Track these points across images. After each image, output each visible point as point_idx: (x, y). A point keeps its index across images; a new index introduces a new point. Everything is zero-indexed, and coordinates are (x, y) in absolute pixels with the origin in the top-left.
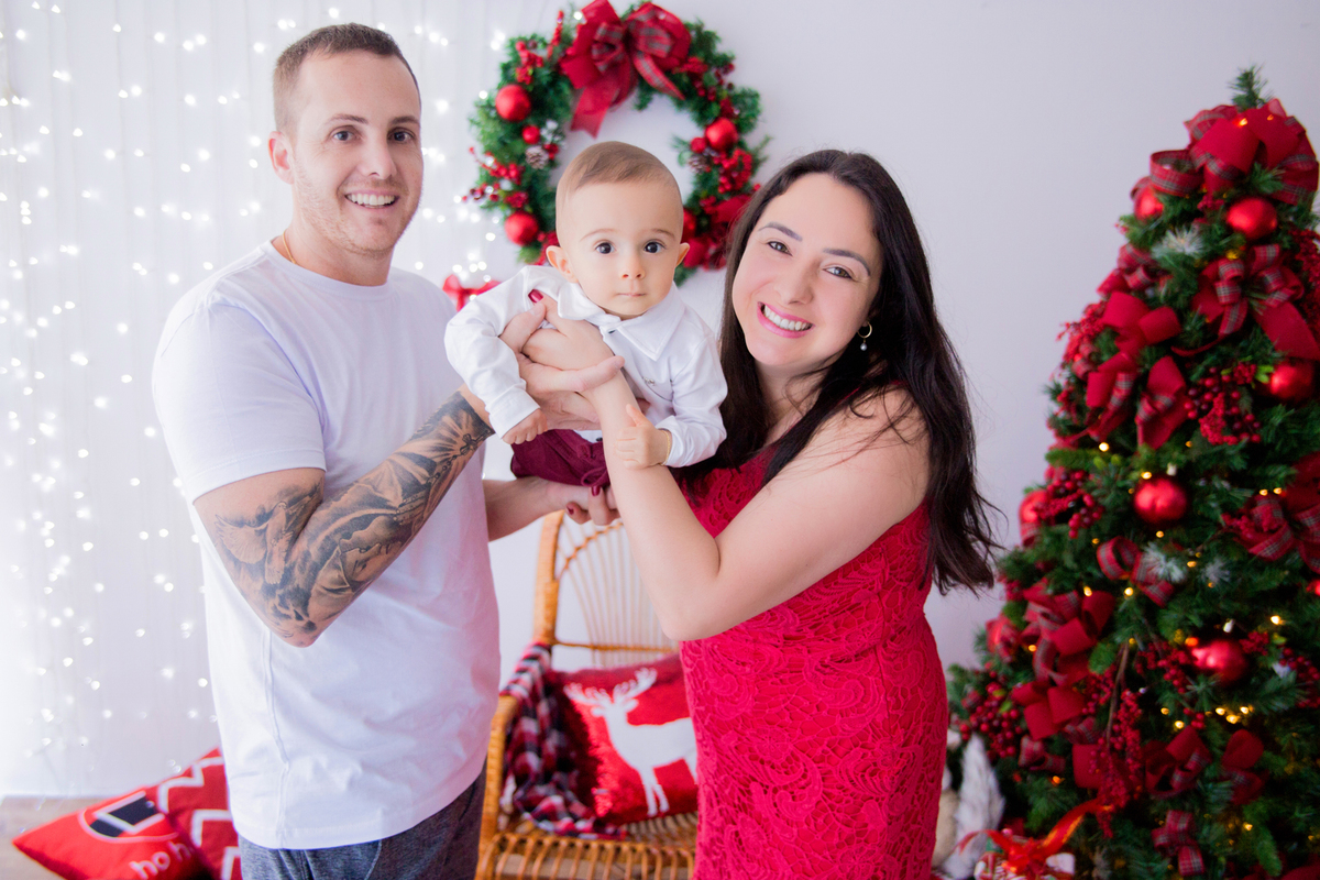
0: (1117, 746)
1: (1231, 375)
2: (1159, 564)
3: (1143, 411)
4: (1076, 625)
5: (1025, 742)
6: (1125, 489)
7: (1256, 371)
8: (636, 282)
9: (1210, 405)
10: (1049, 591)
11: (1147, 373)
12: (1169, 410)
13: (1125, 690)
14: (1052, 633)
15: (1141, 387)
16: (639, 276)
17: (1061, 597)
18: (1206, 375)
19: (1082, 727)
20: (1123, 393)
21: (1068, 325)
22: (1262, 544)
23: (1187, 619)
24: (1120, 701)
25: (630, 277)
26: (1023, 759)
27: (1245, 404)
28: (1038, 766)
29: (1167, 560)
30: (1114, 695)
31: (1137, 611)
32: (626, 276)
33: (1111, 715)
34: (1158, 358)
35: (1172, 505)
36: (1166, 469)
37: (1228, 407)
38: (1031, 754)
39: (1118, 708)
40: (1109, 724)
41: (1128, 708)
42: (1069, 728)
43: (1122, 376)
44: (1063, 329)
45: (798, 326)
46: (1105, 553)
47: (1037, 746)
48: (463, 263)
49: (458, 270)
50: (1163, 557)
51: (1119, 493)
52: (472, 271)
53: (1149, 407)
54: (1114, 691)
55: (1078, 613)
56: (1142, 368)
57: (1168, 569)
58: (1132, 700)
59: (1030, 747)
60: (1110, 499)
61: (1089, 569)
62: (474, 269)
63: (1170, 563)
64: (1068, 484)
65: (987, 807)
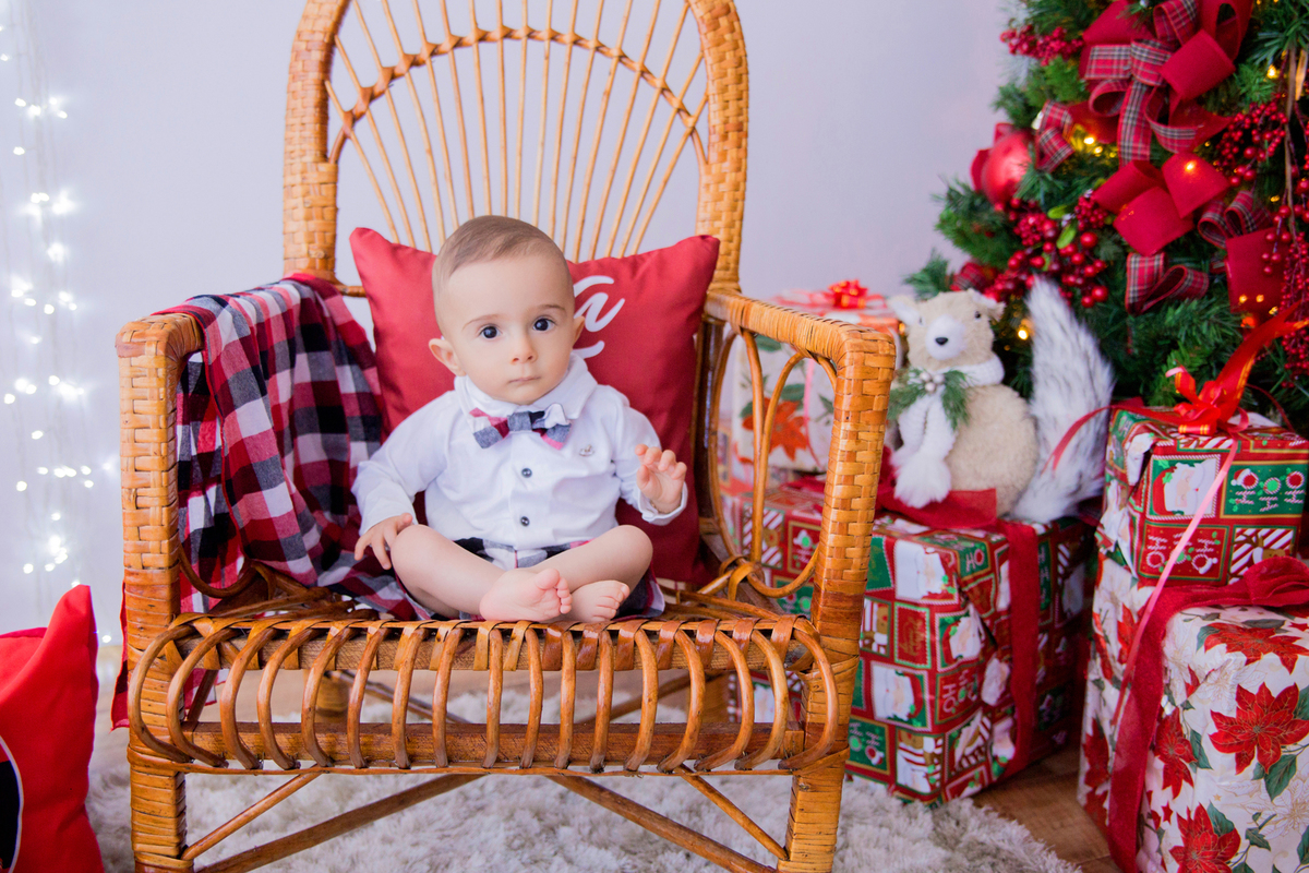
4: (1203, 42)
5: (1134, 262)
10: (1143, 4)
14: (1155, 69)
16: (529, 358)
17: (1172, 3)
19: (1234, 206)
38: (1150, 277)
42: (1211, 215)
47: (1158, 261)
54: (1287, 130)
55: (1198, 25)
59: (1147, 265)
65: (1088, 382)
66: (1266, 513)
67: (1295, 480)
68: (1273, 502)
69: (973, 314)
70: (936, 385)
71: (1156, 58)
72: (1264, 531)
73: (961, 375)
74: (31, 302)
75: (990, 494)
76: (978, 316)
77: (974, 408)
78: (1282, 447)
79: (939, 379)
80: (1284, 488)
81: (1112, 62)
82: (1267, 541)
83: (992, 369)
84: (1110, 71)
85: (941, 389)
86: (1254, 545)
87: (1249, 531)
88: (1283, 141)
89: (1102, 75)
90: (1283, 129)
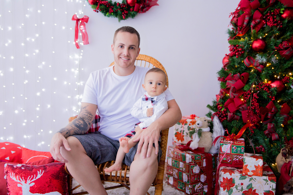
0: (253, 108)
1: (274, 12)
2: (260, 59)
3: (252, 24)
4: (240, 81)
5: (229, 114)
7: (280, 11)
9: (269, 19)
10: (232, 75)
11: (253, 15)
12: (259, 23)
13: (254, 94)
14: (234, 85)
15: (251, 19)
17: (236, 75)
18: (267, 12)
19: (243, 106)
21: (231, 13)
22: (285, 52)
24: (252, 96)
26: (228, 118)
27: (278, 19)
28: (232, 119)
29: (262, 58)
30: (251, 96)
31: (255, 74)
33: (251, 101)
34: (255, 11)
35: (261, 45)
36: (259, 38)
37: (273, 20)
38: (231, 116)
39: (252, 98)
40: (251, 103)
41: (255, 97)
42: (241, 108)
43: (247, 16)
44: (231, 14)
46: (246, 61)
47: (232, 114)
48: (78, 12)
49: (76, 14)
50: (261, 57)
51: (248, 45)
52: (80, 14)
53: (254, 22)
54: (251, 95)
55: (240, 78)
56: (251, 14)
57: (262, 60)
58: (256, 95)
59: (230, 114)
60: (245, 47)
61: (242, 67)
62: (80, 13)
63: (263, 58)
64: (235, 48)
65: (220, 132)
66: (238, 153)
67: (243, 148)
68: (239, 152)
69: (204, 120)
70: (197, 131)
71: (234, 83)
72: (238, 156)
73: (201, 130)
74: (75, 111)
75: (203, 148)
76: (205, 121)
77: (203, 135)
78: (241, 143)
79: (198, 130)
80: (241, 150)
81: (229, 83)
82: (239, 158)
83: (208, 129)
84: (229, 84)
85: (198, 132)
86: (237, 158)
87: (236, 156)
88: (250, 96)
89: (228, 85)
90: (250, 95)
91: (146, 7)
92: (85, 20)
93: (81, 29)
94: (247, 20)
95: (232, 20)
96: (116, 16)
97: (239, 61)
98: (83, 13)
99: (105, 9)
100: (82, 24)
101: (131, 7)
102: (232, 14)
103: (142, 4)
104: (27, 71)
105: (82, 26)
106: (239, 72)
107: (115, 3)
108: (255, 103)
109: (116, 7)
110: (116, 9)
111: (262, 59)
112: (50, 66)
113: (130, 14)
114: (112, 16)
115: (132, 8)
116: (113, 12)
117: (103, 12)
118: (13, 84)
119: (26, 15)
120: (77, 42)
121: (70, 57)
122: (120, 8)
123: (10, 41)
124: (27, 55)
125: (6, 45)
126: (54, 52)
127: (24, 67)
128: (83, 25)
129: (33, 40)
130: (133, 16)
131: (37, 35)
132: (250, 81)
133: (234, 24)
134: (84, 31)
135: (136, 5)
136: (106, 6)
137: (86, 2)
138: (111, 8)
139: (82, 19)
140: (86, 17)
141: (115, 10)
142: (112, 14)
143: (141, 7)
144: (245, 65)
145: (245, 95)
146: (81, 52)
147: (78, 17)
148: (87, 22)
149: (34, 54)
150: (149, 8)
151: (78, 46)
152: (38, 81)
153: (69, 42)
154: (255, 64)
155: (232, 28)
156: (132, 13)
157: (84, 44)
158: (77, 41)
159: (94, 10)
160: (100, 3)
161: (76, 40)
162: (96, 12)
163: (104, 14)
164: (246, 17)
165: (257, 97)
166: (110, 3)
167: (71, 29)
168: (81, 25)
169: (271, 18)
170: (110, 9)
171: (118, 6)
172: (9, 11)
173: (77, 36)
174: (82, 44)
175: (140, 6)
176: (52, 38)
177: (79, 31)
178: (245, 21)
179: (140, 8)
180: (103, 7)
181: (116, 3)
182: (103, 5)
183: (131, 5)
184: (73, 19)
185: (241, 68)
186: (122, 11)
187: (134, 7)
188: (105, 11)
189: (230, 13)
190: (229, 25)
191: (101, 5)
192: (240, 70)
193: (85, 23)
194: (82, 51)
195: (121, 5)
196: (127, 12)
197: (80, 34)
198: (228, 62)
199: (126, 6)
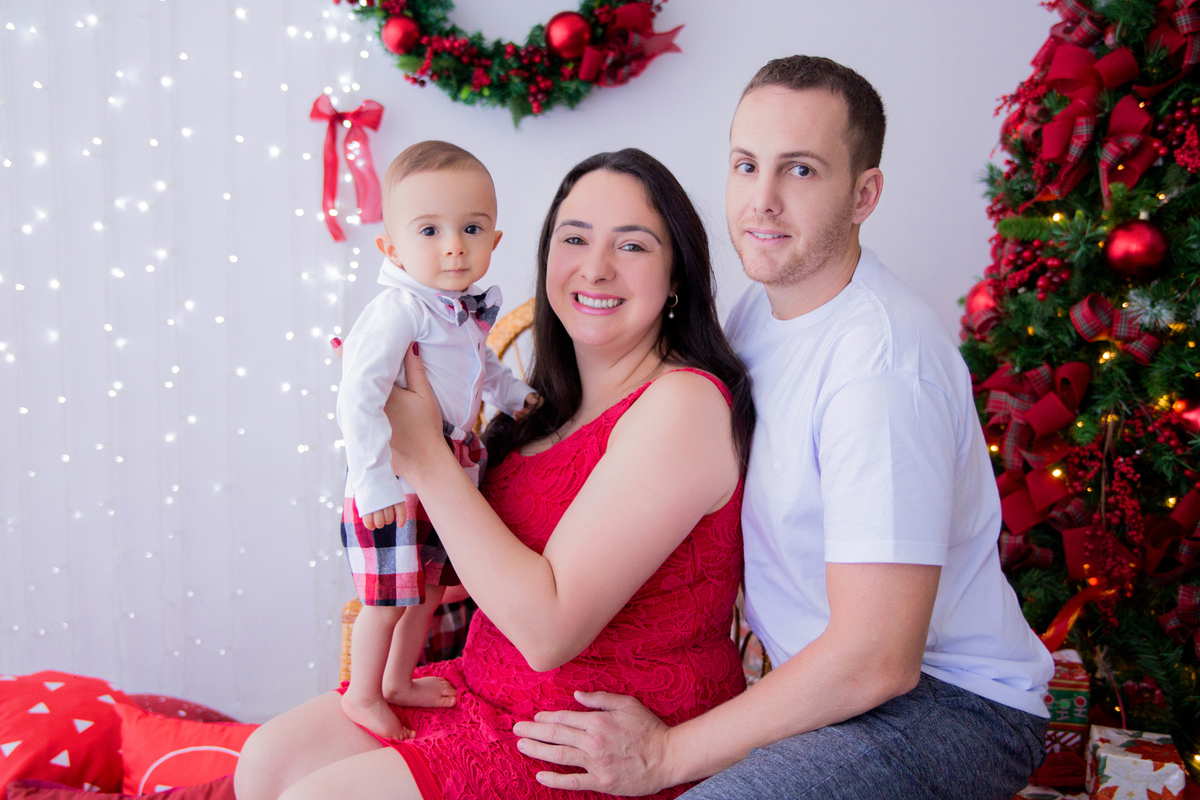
0: (1115, 521)
2: (1144, 309)
3: (1107, 155)
4: (1052, 399)
5: (1005, 538)
6: (1094, 241)
8: (459, 259)
9: (1182, 138)
10: (1017, 370)
11: (1108, 116)
12: (1136, 151)
13: (1116, 458)
14: (1022, 413)
15: (1102, 132)
16: (461, 253)
17: (1033, 372)
18: (1173, 108)
19: (1070, 509)
20: (1085, 139)
21: (1004, 97)
23: (1179, 370)
24: (1111, 470)
25: (454, 255)
28: (1022, 562)
29: (1153, 305)
30: (1104, 466)
31: (1121, 372)
32: (450, 253)
33: (1104, 489)
34: (1116, 99)
35: (1150, 250)
36: (1138, 215)
38: (1014, 550)
39: (1110, 481)
40: (1103, 499)
41: (1123, 476)
42: (1055, 513)
43: (1083, 120)
44: (1001, 102)
45: (611, 303)
46: (1079, 313)
47: (1019, 540)
48: (334, 83)
49: (328, 91)
50: (1148, 303)
51: (1089, 246)
52: (345, 92)
53: (1116, 149)
54: (1104, 462)
55: (1052, 387)
56: (1102, 111)
57: (1156, 315)
58: (1127, 465)
59: (1012, 542)
60: (1078, 253)
61: (1060, 337)
62: (347, 90)
63: (1158, 308)
64: (1026, 254)
66: (1060, 721)
67: (1081, 702)
68: (1065, 715)
71: (1024, 407)
72: (1060, 734)
78: (1071, 679)
80: (1073, 706)
81: (1001, 403)
82: (1063, 740)
84: (1001, 408)
86: (1054, 742)
87: (1050, 732)
88: (1100, 469)
89: (995, 410)
90: (1101, 461)
91: (628, 63)
92: (368, 118)
93: (351, 157)
94: (1082, 136)
95: (1007, 130)
96: (503, 101)
97: (1049, 312)
98: (356, 87)
99: (456, 72)
100: (352, 136)
101: (564, 62)
102: (1006, 102)
103: (613, 50)
104: (121, 343)
105: (355, 146)
106: (1048, 358)
107: (498, 44)
108: (1124, 500)
109: (502, 65)
110: (502, 73)
111: (1155, 311)
112: (220, 320)
113: (561, 89)
114: (484, 101)
115: (570, 66)
116: (490, 86)
117: (445, 85)
118: (62, 400)
119: (112, 100)
120: (333, 213)
121: (305, 276)
122: (519, 68)
123: (42, 215)
124: (118, 273)
125: (27, 229)
126: (233, 259)
127: (108, 328)
128: (357, 140)
129: (143, 206)
130: (574, 99)
131: (161, 186)
132: (1095, 397)
133: (1020, 148)
134: (360, 164)
135: (590, 54)
136: (458, 59)
137: (370, 38)
138: (481, 66)
139: (357, 116)
140: (374, 107)
141: (498, 75)
142: (486, 92)
143: (609, 60)
144: (1072, 330)
145: (1076, 461)
146: (350, 257)
147: (338, 104)
148: (375, 124)
149: (150, 269)
150: (642, 67)
151: (336, 231)
152: (169, 385)
153: (300, 212)
154: (1122, 329)
155: (1008, 162)
156: (572, 86)
157: (364, 221)
158: (333, 208)
159: (407, 78)
160: (435, 45)
161: (330, 204)
162: (417, 87)
163: (450, 94)
164: (1082, 124)
165: (1134, 474)
166: (473, 44)
167: (307, 156)
168: (348, 140)
169: (1192, 132)
170: (476, 71)
171: (511, 60)
172: (37, 85)
173: (331, 188)
174: (354, 220)
175: (605, 58)
176: (227, 196)
177: (342, 165)
178: (1076, 141)
179: (604, 68)
180: (446, 62)
181: (504, 46)
182: (445, 56)
183: (566, 55)
184: (316, 114)
185: (1056, 343)
186: (528, 80)
187: (578, 61)
188: (453, 82)
189: (1000, 95)
190: (993, 151)
191: (436, 54)
192: (1053, 350)
193: (368, 131)
194: (356, 251)
195: (523, 53)
196: (548, 83)
197: (346, 178)
198: (994, 309)
199: (545, 59)
